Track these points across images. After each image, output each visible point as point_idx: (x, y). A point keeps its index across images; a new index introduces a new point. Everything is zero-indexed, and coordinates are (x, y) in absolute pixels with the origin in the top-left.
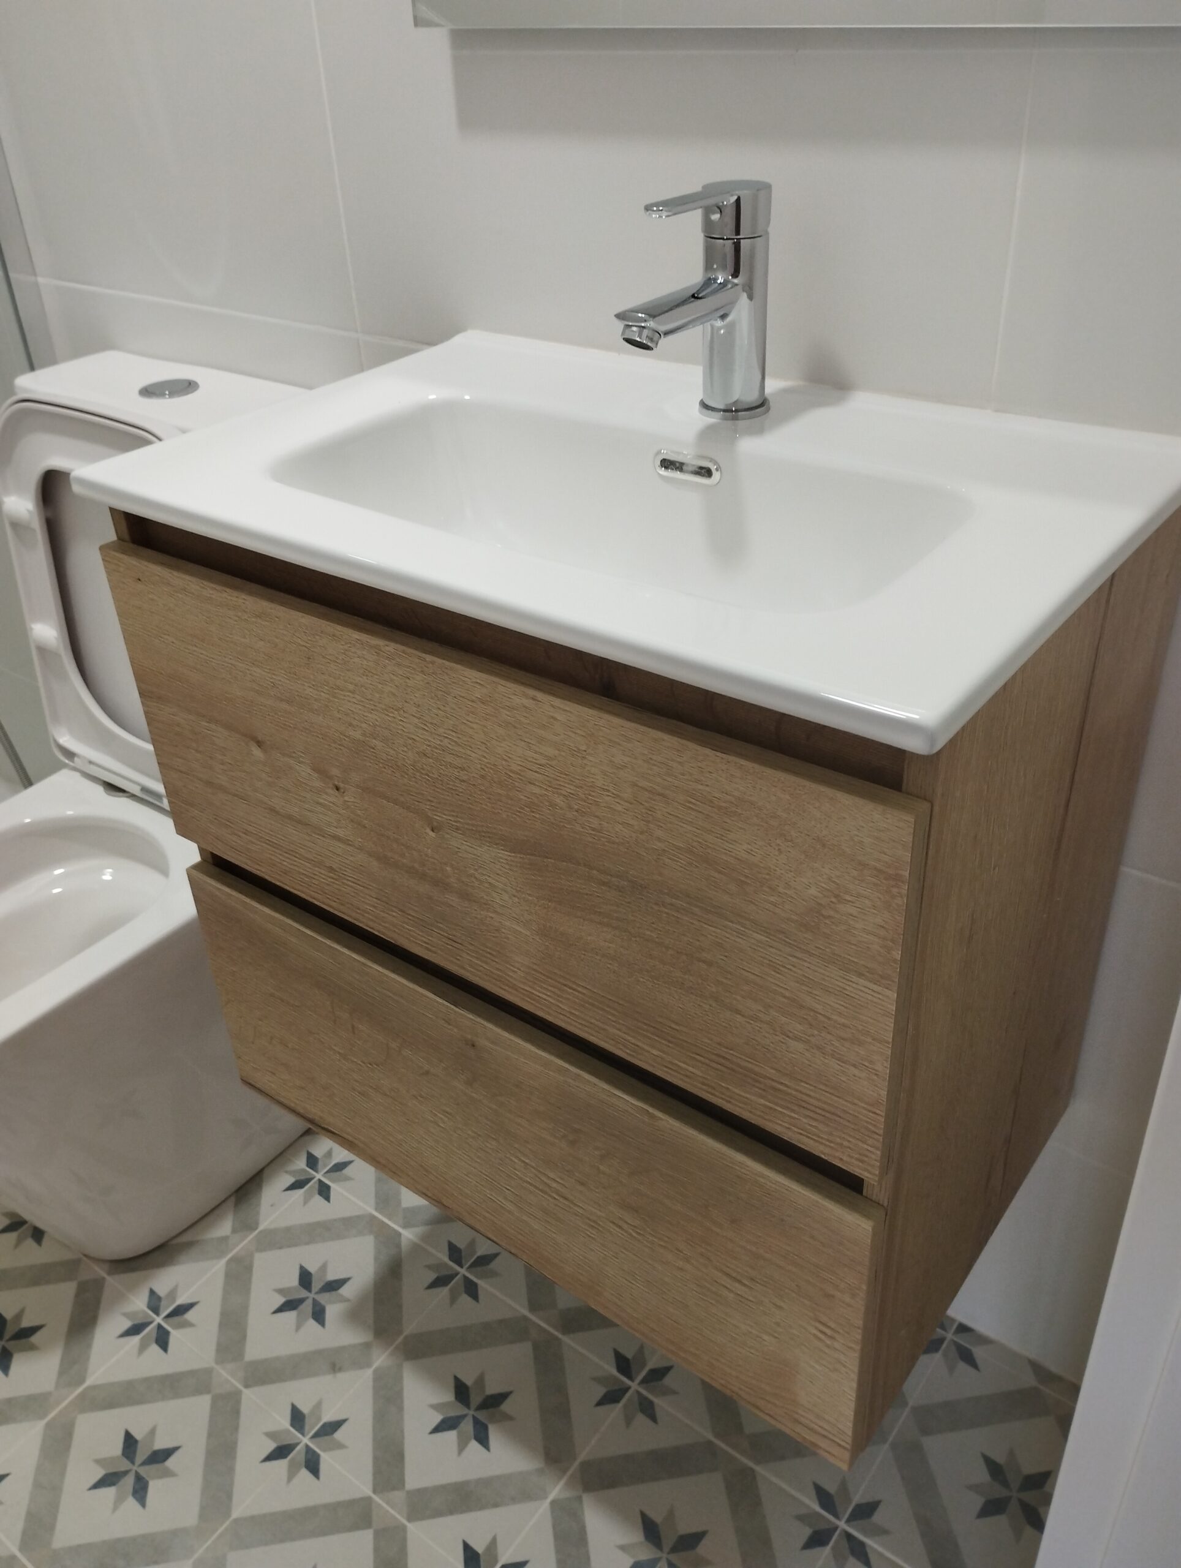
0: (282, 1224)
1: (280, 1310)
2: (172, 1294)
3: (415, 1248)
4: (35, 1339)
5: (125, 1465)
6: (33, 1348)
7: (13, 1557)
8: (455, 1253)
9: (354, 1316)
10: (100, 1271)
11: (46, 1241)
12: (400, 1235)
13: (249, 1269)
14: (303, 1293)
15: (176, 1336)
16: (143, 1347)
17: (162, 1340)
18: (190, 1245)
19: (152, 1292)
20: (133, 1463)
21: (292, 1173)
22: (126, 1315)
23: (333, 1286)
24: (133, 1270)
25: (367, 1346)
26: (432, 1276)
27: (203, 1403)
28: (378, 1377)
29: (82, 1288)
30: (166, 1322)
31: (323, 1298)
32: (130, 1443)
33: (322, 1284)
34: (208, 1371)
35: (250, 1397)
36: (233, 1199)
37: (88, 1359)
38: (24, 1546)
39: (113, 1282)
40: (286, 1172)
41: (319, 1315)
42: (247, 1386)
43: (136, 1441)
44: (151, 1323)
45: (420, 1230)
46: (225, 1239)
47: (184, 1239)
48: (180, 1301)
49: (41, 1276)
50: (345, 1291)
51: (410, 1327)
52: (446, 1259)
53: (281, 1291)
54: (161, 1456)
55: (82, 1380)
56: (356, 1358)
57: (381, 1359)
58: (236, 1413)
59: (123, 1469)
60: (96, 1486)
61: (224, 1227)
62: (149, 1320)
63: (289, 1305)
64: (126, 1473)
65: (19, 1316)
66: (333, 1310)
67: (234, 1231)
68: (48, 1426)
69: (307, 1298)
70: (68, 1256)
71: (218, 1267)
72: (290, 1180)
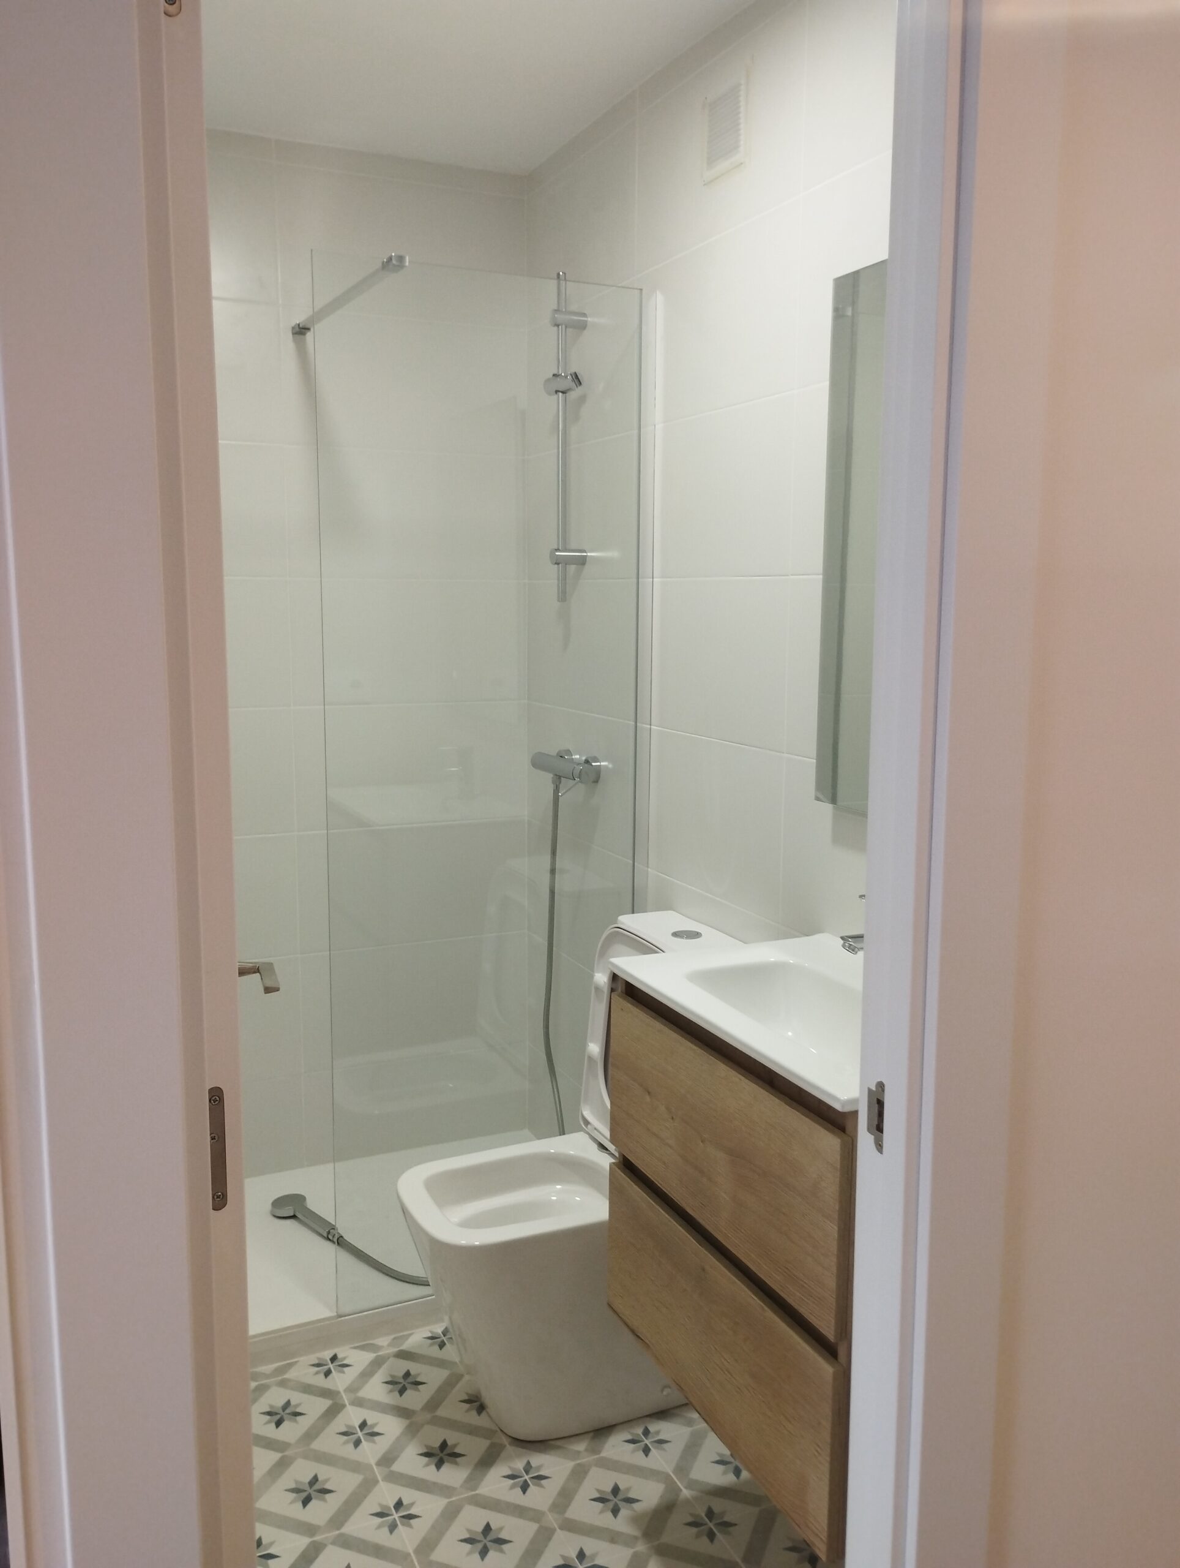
0: (616, 1458)
1: (594, 1500)
2: (539, 1468)
3: (687, 1501)
4: (459, 1460)
5: (481, 1537)
6: (456, 1463)
7: (409, 1554)
8: (710, 1514)
9: (635, 1520)
10: (505, 1441)
11: (484, 1414)
12: (681, 1490)
13: (586, 1473)
14: (611, 1497)
15: (533, 1489)
16: (512, 1487)
17: (525, 1488)
18: (559, 1447)
19: (528, 1463)
20: (485, 1538)
21: (632, 1434)
22: (510, 1467)
23: (630, 1501)
24: (523, 1448)
25: (636, 1538)
26: (690, 1519)
27: (534, 1527)
28: (635, 1555)
29: (493, 1446)
30: (530, 1481)
31: (621, 1504)
32: (487, 1529)
33: (624, 1497)
34: (543, 1513)
35: (560, 1535)
36: (591, 1434)
37: (482, 1480)
38: (417, 1551)
39: (510, 1449)
40: (629, 1432)
41: (615, 1511)
42: (561, 1528)
43: (491, 1529)
44: (521, 1477)
45: (694, 1493)
46: (579, 1452)
47: (559, 1443)
48: (542, 1473)
49: (473, 1431)
50: (636, 1506)
51: (666, 1538)
52: (703, 1515)
53: (598, 1491)
54: (500, 1542)
55: (475, 1489)
56: (629, 1541)
57: (641, 1547)
58: (549, 1539)
59: (479, 1539)
60: (462, 1541)
61: (581, 1446)
62: (521, 1475)
63: (601, 1500)
64: (479, 1541)
65: (455, 1446)
66: (624, 1512)
67: (586, 1450)
68: (449, 1503)
69: (612, 1500)
70: (494, 1427)
71: (570, 1464)
72: (629, 1437)
